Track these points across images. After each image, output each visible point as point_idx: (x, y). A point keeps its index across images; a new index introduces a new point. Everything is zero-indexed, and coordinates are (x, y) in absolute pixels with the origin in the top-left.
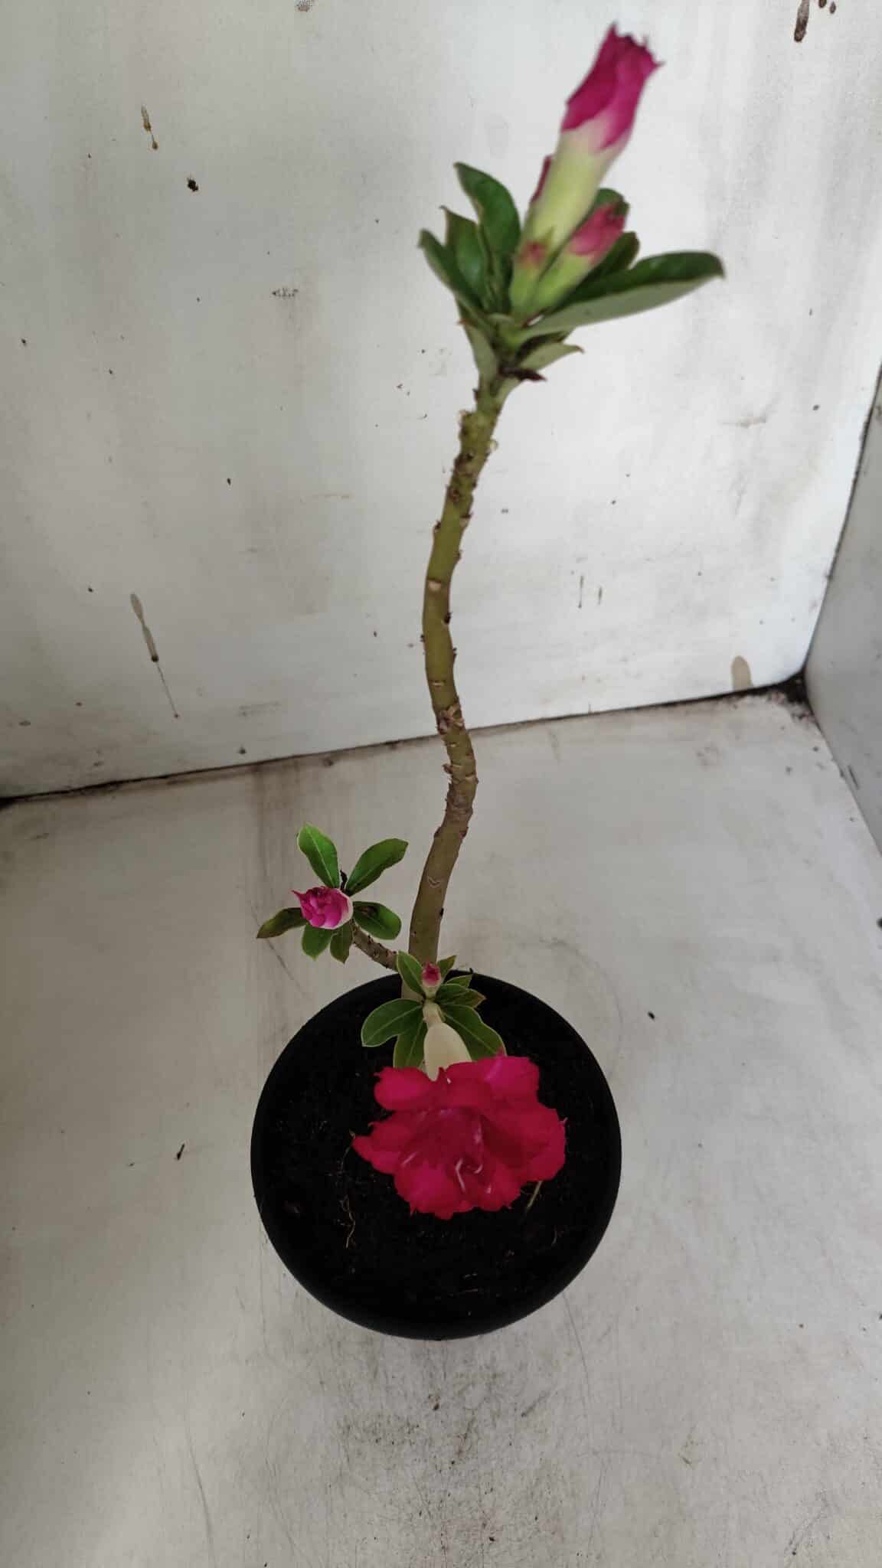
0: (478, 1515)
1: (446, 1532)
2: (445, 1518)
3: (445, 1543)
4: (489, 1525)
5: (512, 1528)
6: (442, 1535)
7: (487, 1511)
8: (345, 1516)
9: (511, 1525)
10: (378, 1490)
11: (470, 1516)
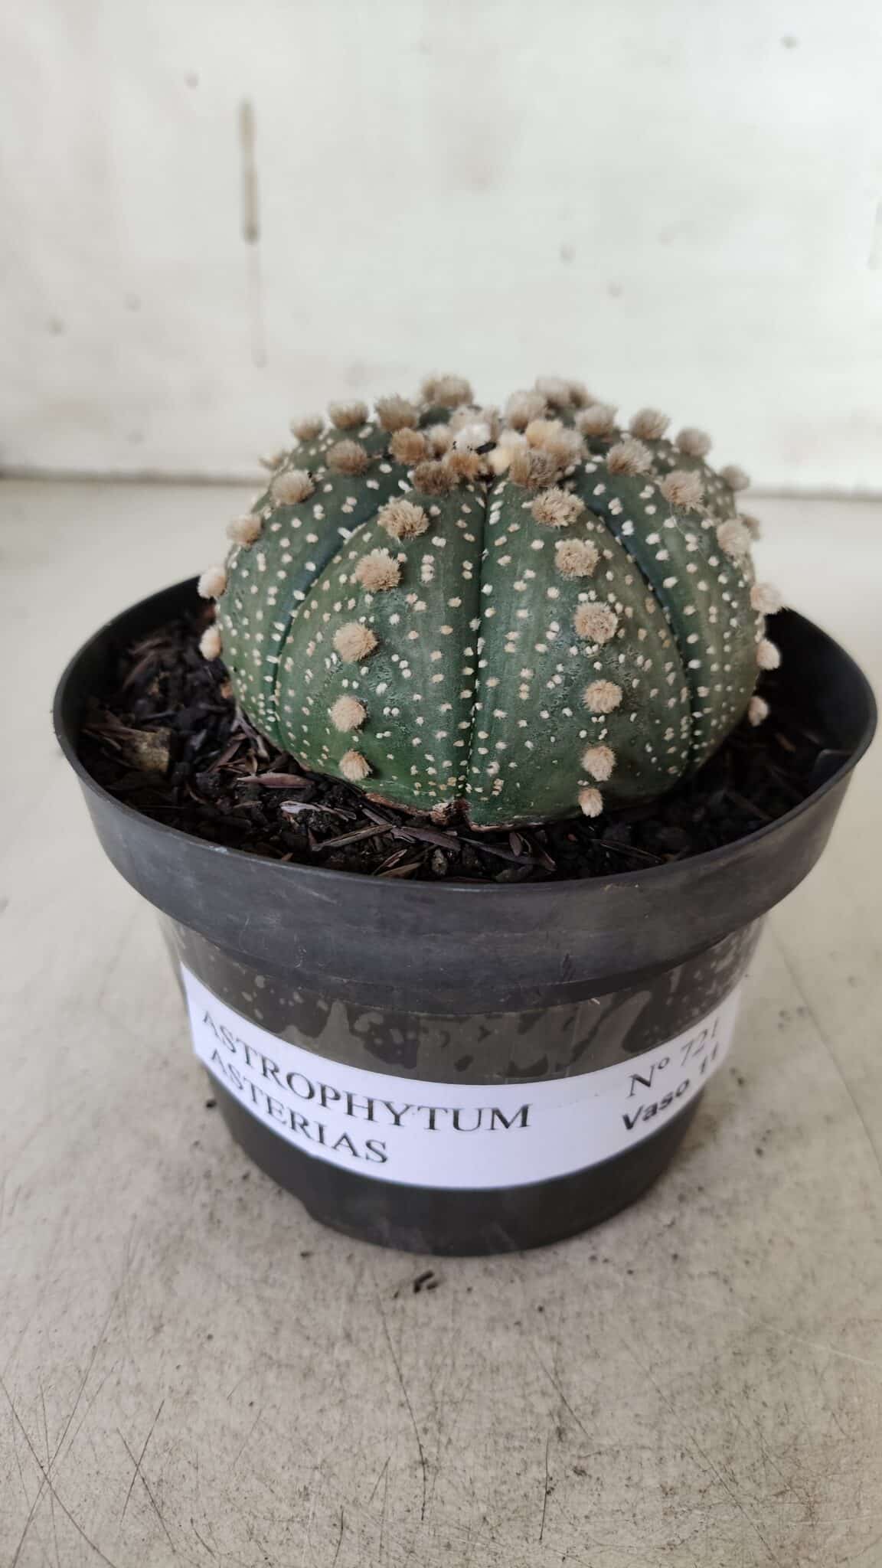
0: (542, 1406)
1: (440, 1424)
2: (444, 1394)
3: (430, 1451)
4: (574, 1435)
5: (646, 1454)
6: (425, 1431)
7: (575, 1400)
8: (158, 1330)
9: (643, 1447)
10: (268, 1293)
11: (519, 1403)
